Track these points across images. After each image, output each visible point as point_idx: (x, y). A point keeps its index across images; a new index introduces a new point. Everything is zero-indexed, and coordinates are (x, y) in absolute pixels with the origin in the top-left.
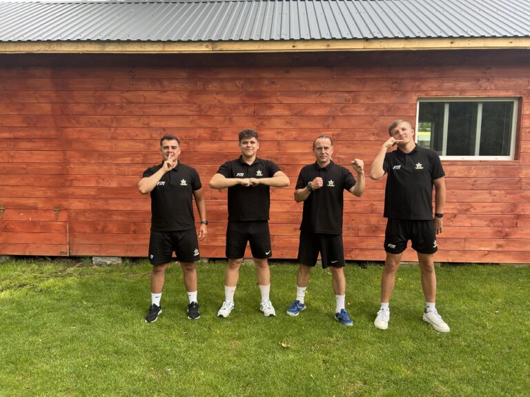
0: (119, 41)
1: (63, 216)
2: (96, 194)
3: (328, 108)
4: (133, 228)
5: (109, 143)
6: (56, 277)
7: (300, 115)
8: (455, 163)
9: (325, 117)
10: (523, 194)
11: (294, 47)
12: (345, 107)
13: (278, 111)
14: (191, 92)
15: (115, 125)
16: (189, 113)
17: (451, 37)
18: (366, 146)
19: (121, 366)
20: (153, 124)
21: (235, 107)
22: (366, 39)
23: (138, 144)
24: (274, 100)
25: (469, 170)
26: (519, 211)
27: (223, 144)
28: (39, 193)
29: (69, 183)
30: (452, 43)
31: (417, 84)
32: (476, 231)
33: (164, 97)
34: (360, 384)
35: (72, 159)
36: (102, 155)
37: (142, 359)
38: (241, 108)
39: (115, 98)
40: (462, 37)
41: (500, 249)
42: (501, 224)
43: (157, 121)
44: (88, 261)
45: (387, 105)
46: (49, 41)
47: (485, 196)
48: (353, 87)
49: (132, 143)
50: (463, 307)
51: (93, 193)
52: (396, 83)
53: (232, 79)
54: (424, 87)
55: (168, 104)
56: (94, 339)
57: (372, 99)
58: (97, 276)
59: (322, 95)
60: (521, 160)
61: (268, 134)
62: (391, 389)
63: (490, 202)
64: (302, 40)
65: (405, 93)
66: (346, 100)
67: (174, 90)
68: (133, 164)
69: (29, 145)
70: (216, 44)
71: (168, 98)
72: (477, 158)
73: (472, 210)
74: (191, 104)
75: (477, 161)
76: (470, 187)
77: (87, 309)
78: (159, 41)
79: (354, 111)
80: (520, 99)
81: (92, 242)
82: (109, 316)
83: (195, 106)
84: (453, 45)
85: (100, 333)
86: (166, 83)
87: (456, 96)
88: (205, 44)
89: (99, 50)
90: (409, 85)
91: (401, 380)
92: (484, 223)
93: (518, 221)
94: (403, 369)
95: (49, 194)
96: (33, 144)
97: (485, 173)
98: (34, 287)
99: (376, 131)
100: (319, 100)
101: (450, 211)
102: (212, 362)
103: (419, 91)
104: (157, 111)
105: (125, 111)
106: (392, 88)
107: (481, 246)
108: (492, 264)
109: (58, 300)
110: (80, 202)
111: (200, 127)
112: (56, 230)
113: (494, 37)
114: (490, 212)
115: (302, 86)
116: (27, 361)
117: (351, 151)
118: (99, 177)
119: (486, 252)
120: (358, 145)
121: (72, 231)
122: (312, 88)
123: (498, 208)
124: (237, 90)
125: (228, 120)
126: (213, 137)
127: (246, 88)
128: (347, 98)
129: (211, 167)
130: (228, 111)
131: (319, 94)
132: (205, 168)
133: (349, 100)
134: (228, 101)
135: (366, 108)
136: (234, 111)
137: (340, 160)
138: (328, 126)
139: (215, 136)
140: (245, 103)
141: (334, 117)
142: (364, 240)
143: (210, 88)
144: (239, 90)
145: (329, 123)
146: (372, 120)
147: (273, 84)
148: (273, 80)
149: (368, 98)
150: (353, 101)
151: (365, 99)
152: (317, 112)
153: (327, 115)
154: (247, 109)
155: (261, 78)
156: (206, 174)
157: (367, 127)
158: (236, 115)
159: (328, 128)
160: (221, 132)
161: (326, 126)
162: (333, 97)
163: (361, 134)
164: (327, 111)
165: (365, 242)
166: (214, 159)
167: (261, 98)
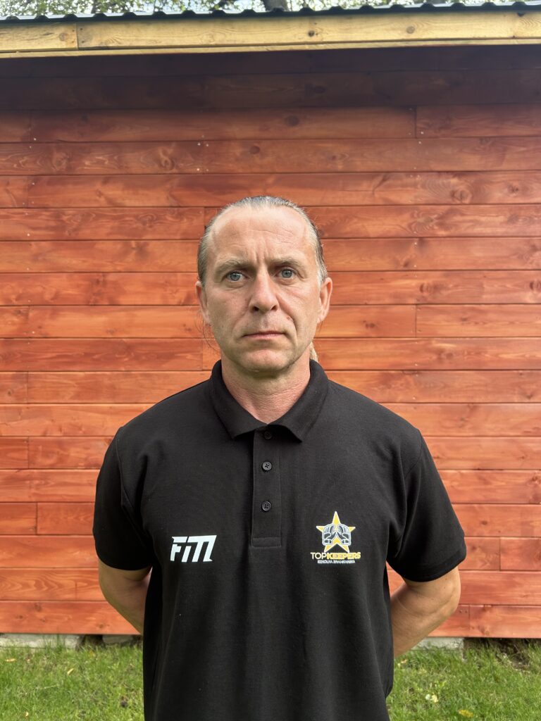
3: (406, 216)
7: (331, 235)
9: (398, 242)
11: (311, 34)
12: (452, 212)
16: (29, 233)
18: (512, 318)
21: (153, 217)
27: (120, 316)
38: (169, 218)
48: (472, 161)
53: (145, 144)
57: (525, 191)
59: (388, 182)
66: (453, 194)
70: (89, 28)
74: (35, 211)
79: (477, 223)
83: (46, 213)
88: (58, 30)
99: (537, 278)
100: (381, 195)
111: (59, 271)
115: (334, 158)
117: (471, 330)
120: (491, 316)
122: (360, 165)
124: (160, 172)
125: (134, 252)
126: (94, 297)
127: (182, 164)
128: (457, 188)
129: (86, 377)
130: (135, 226)
131: (380, 178)
132: (70, 382)
133: (461, 195)
134: (134, 200)
135: (508, 215)
136: (151, 227)
137: (443, 356)
138: (406, 265)
139: (99, 294)
140: (182, 205)
141: (422, 240)
142: (517, 579)
143: (85, 168)
144: (164, 172)
145: (409, 257)
146: (527, 248)
147: (255, 155)
148: (256, 145)
149: (514, 190)
150: (473, 198)
151: (506, 190)
152: (376, 226)
153: (403, 234)
154: (185, 220)
155: (222, 140)
156: (72, 398)
157: (512, 267)
158: (158, 237)
159: (406, 269)
160: (115, 283)
161: (402, 263)
162: (419, 186)
163: (497, 286)
164: (405, 225)
165: (520, 585)
166: (96, 357)
167: (224, 193)
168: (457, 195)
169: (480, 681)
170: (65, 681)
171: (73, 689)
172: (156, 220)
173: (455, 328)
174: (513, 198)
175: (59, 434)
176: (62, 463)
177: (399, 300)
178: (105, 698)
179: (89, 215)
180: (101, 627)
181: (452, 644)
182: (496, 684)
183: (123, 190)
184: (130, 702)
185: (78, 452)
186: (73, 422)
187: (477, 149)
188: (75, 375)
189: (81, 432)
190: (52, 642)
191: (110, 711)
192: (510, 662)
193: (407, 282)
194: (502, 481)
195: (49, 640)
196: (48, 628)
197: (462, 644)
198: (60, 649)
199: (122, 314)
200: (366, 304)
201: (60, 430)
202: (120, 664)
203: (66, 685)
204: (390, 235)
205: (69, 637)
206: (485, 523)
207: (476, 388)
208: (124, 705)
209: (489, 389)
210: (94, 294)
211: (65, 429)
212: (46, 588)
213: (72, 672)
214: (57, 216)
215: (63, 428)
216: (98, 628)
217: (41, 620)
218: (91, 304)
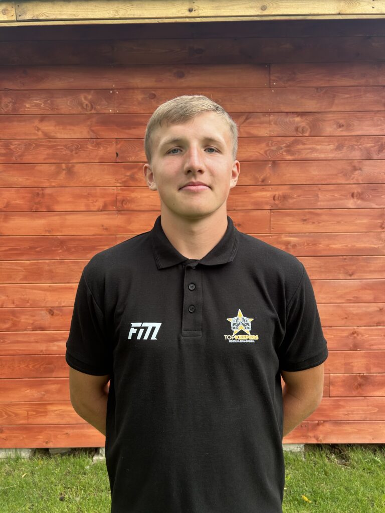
3: (263, 145)
11: (190, 10)
12: (296, 142)
18: (340, 219)
21: (78, 146)
27: (55, 220)
38: (90, 146)
45: (376, 139)
48: (311, 105)
53: (70, 91)
57: (348, 127)
59: (250, 120)
66: (297, 129)
79: (313, 150)
88: (1, 9)
99: (356, 189)
100: (245, 130)
111: (8, 187)
117: (309, 228)
120: (324, 217)
122: (230, 107)
124: (82, 113)
125: (64, 172)
126: (35, 205)
127: (99, 107)
128: (299, 125)
129: (31, 265)
130: (64, 153)
131: (244, 117)
132: (19, 268)
133: (303, 130)
134: (64, 134)
135: (336, 144)
136: (76, 153)
137: (290, 247)
138: (263, 181)
139: (39, 203)
140: (99, 137)
142: (341, 403)
143: (26, 109)
144: (86, 113)
145: (265, 175)
146: (349, 168)
147: (152, 100)
148: (153, 92)
149: (340, 126)
150: (311, 132)
151: (335, 126)
153: (261, 158)
154: (102, 148)
155: (128, 89)
156: (21, 280)
157: (339, 182)
158: (82, 161)
159: (263, 184)
160: (51, 195)
161: (260, 180)
162: (272, 123)
163: (328, 196)
164: (262, 152)
165: (343, 407)
166: (38, 249)
167: (130, 128)
168: (300, 129)
169: (315, 475)
170: (20, 482)
171: (26, 488)
172: (80, 148)
173: (298, 226)
174: (339, 132)
175: (12, 306)
176: (15, 326)
177: (258, 207)
178: (48, 494)
179: (30, 145)
180: (47, 443)
181: (296, 449)
182: (326, 477)
183: (55, 126)
184: (67, 496)
185: (26, 319)
186: (22, 297)
187: (314, 95)
188: (24, 263)
189: (28, 304)
190: (12, 454)
191: (52, 504)
192: (336, 460)
193: (264, 193)
194: (331, 335)
195: (9, 453)
196: (8, 444)
197: (303, 449)
198: (17, 459)
199: (56, 218)
200: (234, 210)
201: (13, 303)
202: (61, 469)
203: (21, 486)
204: (252, 159)
205: (24, 450)
207: (313, 269)
208: (62, 499)
209: (323, 270)
210: (35, 203)
211: (17, 302)
212: (6, 416)
213: (26, 475)
214: (7, 146)
215: (15, 302)
216: (44, 444)
217: (3, 439)
218: (33, 211)
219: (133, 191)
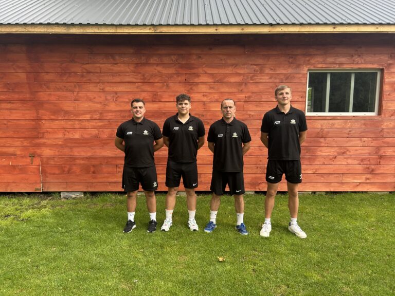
0: (81, 25)
1: (37, 161)
2: (63, 143)
3: (242, 77)
4: (92, 169)
5: (73, 104)
6: (33, 208)
7: (221, 82)
8: (335, 118)
9: (240, 84)
10: (384, 140)
11: (216, 30)
12: (254, 76)
13: (204, 79)
14: (137, 64)
15: (77, 90)
16: (135, 80)
17: (334, 24)
18: (270, 105)
19: (97, 279)
20: (107, 89)
21: (171, 76)
22: (271, 25)
23: (96, 105)
24: (200, 70)
25: (345, 123)
26: (381, 152)
27: (162, 105)
28: (18, 143)
29: (41, 135)
30: (334, 28)
31: (307, 59)
32: (350, 168)
33: (116, 68)
34: (284, 287)
35: (44, 117)
36: (67, 113)
37: (113, 273)
38: (175, 76)
39: (77, 69)
40: (342, 24)
41: (368, 181)
42: (369, 162)
43: (111, 87)
44: (57, 195)
45: (285, 75)
46: (25, 24)
47: (356, 142)
48: (260, 61)
49: (91, 104)
50: (348, 225)
51: (60, 143)
52: (292, 58)
53: (169, 55)
54: (313, 61)
55: (119, 74)
56: (72, 258)
57: (274, 70)
58: (66, 208)
59: (237, 67)
60: (383, 116)
61: (196, 96)
62: (309, 291)
63: (360, 147)
64: (223, 25)
65: (299, 66)
66: (255, 71)
67: (124, 63)
68: (92, 119)
69: (9, 106)
70: (157, 27)
71: (119, 69)
72: (351, 114)
73: (348, 153)
74: (137, 74)
75: (351, 116)
76: (347, 135)
77: (62, 233)
78: (113, 25)
79: (261, 79)
80: (382, 70)
81: (60, 181)
82: (81, 239)
83: (140, 75)
84: (335, 30)
85: (77, 252)
86: (117, 57)
87: (336, 68)
88: (148, 28)
89: (65, 31)
90: (301, 60)
91: (315, 283)
92: (356, 162)
93: (381, 160)
94: (314, 275)
95: (25, 144)
96: (12, 105)
97: (357, 125)
98: (16, 217)
100: (234, 71)
101: (331, 154)
102: (169, 274)
103: (309, 64)
104: (110, 79)
105: (85, 79)
106: (289, 62)
107: (354, 179)
108: (362, 192)
109: (38, 227)
110: (50, 149)
111: (144, 91)
112: (31, 172)
113: (365, 24)
114: (361, 153)
115: (222, 60)
116: (21, 277)
117: (258, 109)
118: (65, 131)
119: (358, 184)
120: (264, 105)
121: (44, 172)
122: (229, 62)
123: (366, 151)
124: (172, 63)
125: (166, 86)
127: (179, 61)
128: (256, 69)
130: (166, 79)
131: (234, 67)
133: (257, 71)
134: (165, 71)
135: (270, 77)
136: (170, 79)
137: (251, 116)
138: (241, 90)
139: (156, 98)
140: (179, 73)
141: (246, 84)
143: (151, 61)
144: (174, 63)
145: (242, 88)
146: (274, 86)
147: (199, 59)
148: (200, 56)
149: (271, 69)
150: (260, 72)
151: (269, 69)
152: (233, 80)
153: (241, 82)
154: (180, 77)
155: (190, 54)
158: (172, 82)
159: (241, 92)
160: (160, 95)
162: (245, 68)
163: (266, 96)
164: (241, 79)
167: (191, 69)
173: (254, 108)
174: (271, 72)
177: (239, 100)
179: (152, 75)
181: (251, 193)
183: (162, 68)
187: (262, 58)
193: (242, 95)
197: (254, 193)
204: (237, 82)
206: (261, 161)
210: (154, 98)
214: (143, 75)
218: (153, 101)
219: (191, 94)
